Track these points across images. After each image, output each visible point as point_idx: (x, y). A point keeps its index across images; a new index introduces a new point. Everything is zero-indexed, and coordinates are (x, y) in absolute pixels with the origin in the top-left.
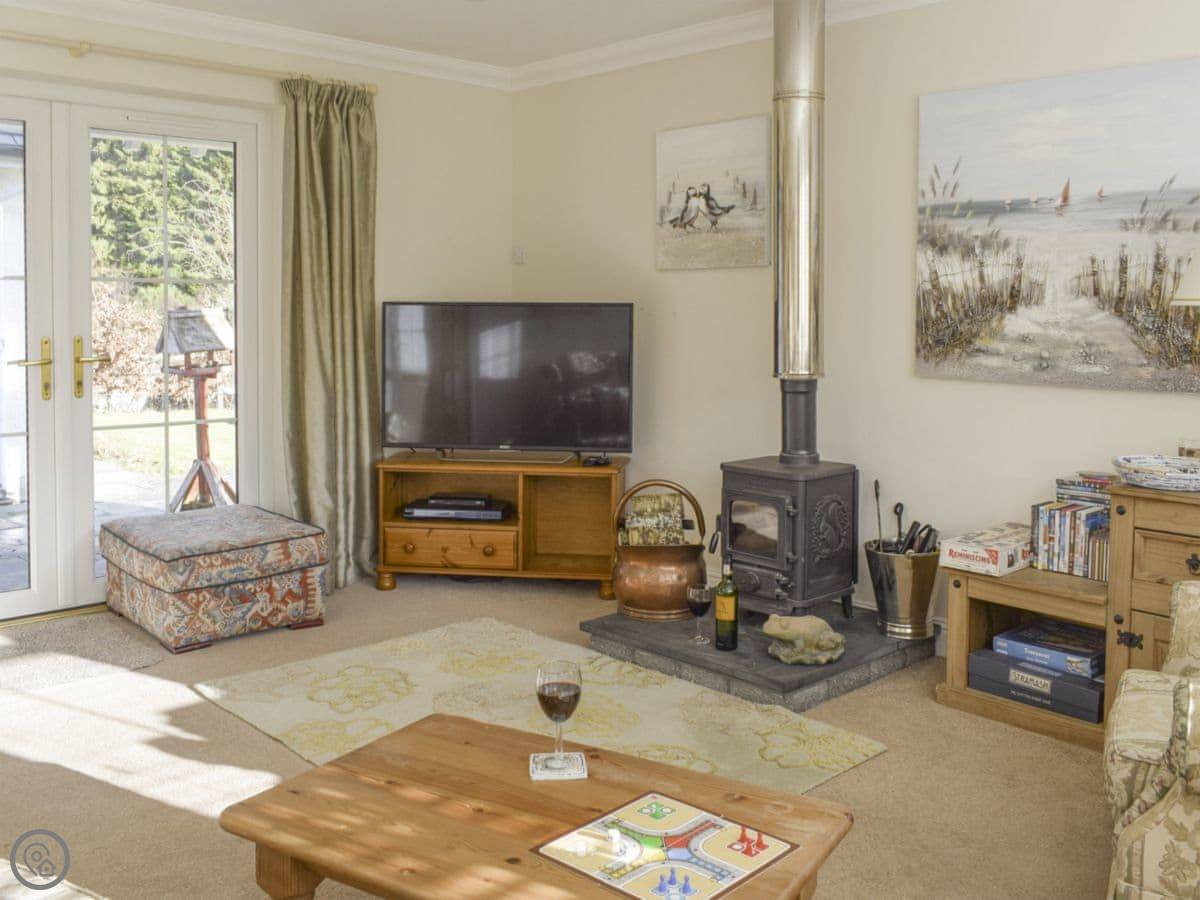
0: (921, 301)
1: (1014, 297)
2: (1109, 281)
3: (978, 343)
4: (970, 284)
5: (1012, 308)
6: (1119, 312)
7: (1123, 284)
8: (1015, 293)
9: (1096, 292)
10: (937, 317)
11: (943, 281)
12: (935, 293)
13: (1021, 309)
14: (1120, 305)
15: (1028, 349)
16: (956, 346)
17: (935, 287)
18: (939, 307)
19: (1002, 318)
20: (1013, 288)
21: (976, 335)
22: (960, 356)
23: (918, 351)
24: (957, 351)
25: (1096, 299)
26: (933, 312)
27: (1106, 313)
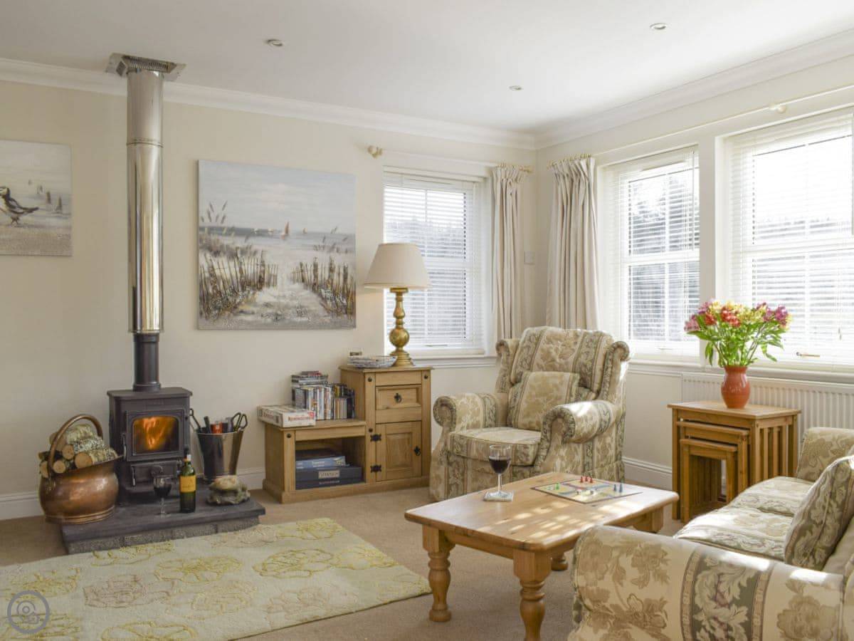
0: (201, 284)
1: (260, 283)
2: (309, 275)
3: (240, 308)
4: (234, 274)
5: (260, 289)
6: (314, 290)
7: (316, 277)
8: (262, 280)
9: (303, 281)
10: (214, 293)
11: (217, 272)
12: (212, 279)
13: (265, 289)
14: (315, 287)
15: (269, 311)
16: (226, 310)
17: (211, 275)
18: (214, 288)
19: (254, 294)
20: (260, 277)
21: (239, 303)
22: (229, 315)
23: (201, 314)
24: (227, 313)
25: (303, 284)
26: (210, 290)
27: (308, 291)
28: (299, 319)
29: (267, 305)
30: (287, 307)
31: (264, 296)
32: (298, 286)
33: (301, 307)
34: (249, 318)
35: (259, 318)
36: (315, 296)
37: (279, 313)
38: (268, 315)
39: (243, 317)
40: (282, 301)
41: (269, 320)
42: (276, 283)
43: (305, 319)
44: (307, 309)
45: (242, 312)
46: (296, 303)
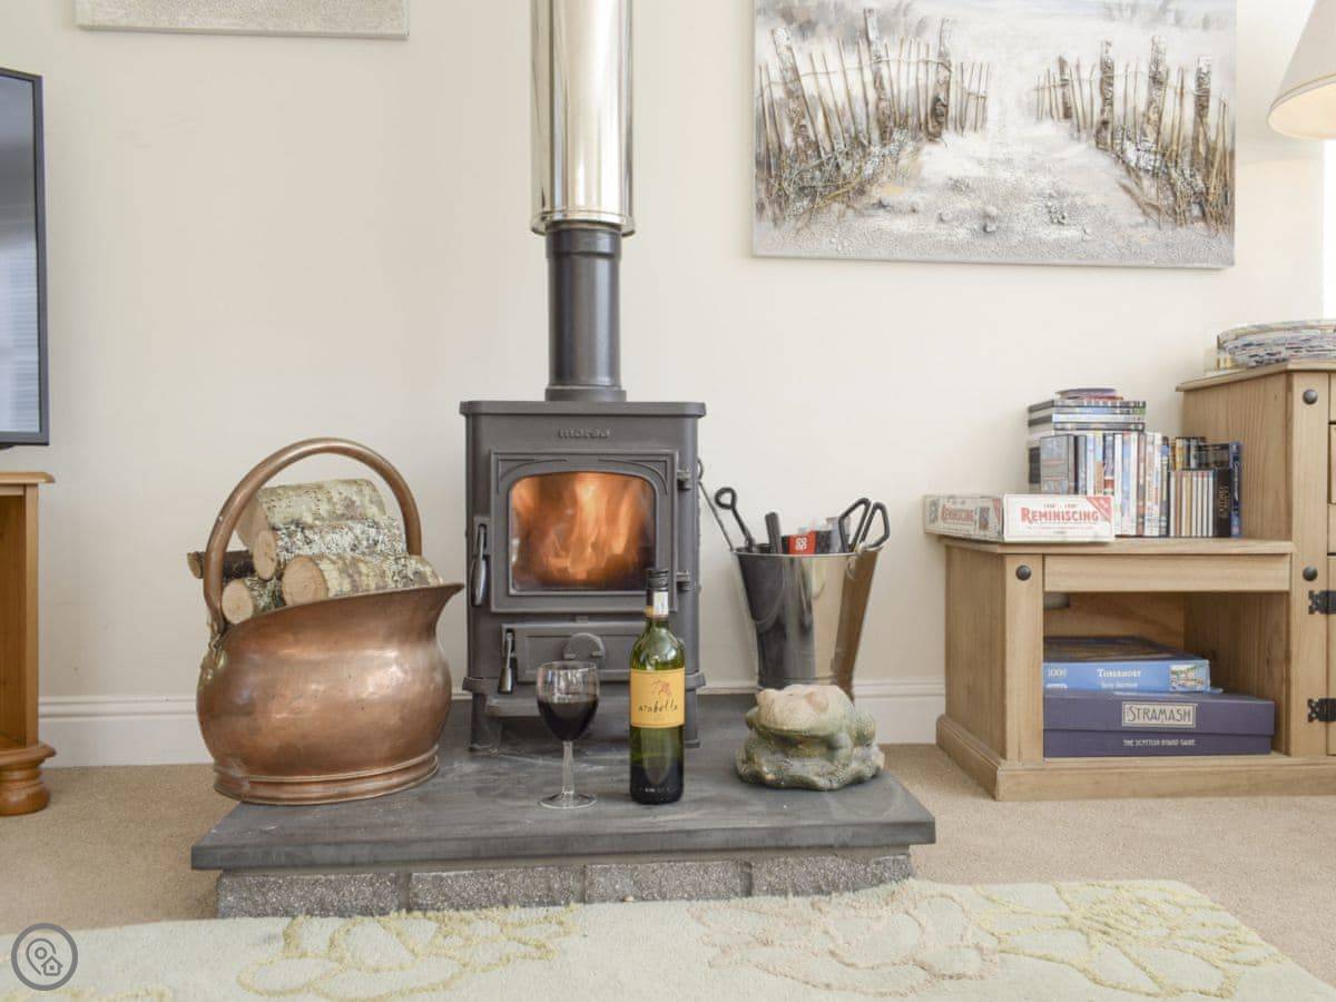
0: (764, 119)
1: (936, 119)
2: (1086, 96)
3: (876, 193)
4: (857, 91)
5: (934, 137)
6: (1100, 143)
7: (1108, 101)
8: (940, 109)
9: (1067, 115)
10: (797, 148)
11: (809, 86)
12: (793, 105)
13: (949, 136)
14: (1104, 133)
15: (963, 203)
16: (834, 199)
17: (790, 93)
18: (800, 130)
19: (917, 150)
20: (937, 100)
21: (872, 179)
22: (842, 215)
23: (760, 207)
24: (836, 207)
25: (1066, 124)
26: (788, 140)
27: (1083, 146)
28: (1053, 233)
29: (957, 186)
30: (1015, 194)
31: (946, 158)
32: (1053, 130)
33: (1062, 195)
34: (902, 225)
35: (932, 227)
36: (1103, 161)
37: (993, 210)
38: (960, 218)
39: (882, 221)
40: (1003, 174)
41: (962, 233)
42: (984, 120)
43: (1071, 233)
44: (1078, 201)
45: (881, 205)
46: (1044, 182)
